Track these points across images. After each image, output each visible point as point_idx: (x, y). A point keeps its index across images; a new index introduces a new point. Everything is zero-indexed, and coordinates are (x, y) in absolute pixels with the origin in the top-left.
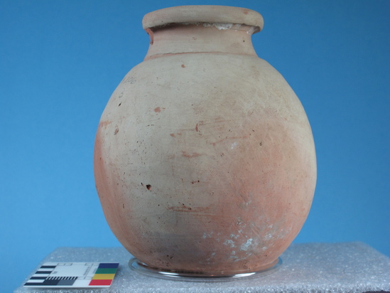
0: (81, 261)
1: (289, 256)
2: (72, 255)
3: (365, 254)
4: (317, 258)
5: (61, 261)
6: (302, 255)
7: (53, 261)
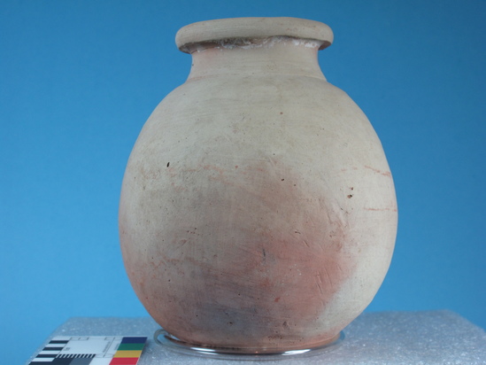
0: (99, 335)
1: (359, 327)
2: (88, 327)
3: (454, 325)
4: (394, 330)
5: (75, 334)
6: (375, 327)
7: (65, 334)
